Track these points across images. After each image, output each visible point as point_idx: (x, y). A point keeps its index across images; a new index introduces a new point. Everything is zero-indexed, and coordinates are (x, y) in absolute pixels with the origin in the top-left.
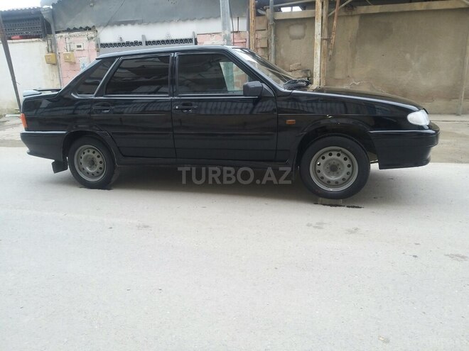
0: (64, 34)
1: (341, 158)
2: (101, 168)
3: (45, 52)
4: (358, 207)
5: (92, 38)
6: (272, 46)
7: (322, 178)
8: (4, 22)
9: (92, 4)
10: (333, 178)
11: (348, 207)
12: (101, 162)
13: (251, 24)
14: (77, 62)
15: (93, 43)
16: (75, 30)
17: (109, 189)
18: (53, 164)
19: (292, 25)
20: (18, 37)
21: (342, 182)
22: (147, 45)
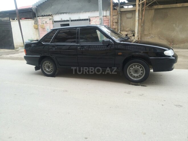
0: (41, 17)
1: (139, 68)
2: (52, 69)
3: (33, 24)
4: (145, 86)
5: (51, 19)
6: (119, 21)
7: (132, 75)
8: (19, 13)
9: (51, 6)
10: (136, 75)
11: (141, 86)
12: (52, 67)
13: (111, 13)
14: (45, 28)
15: (51, 21)
16: (45, 16)
17: (55, 77)
18: (35, 67)
19: (128, 13)
20: (24, 18)
21: (139, 76)
22: (71, 21)
